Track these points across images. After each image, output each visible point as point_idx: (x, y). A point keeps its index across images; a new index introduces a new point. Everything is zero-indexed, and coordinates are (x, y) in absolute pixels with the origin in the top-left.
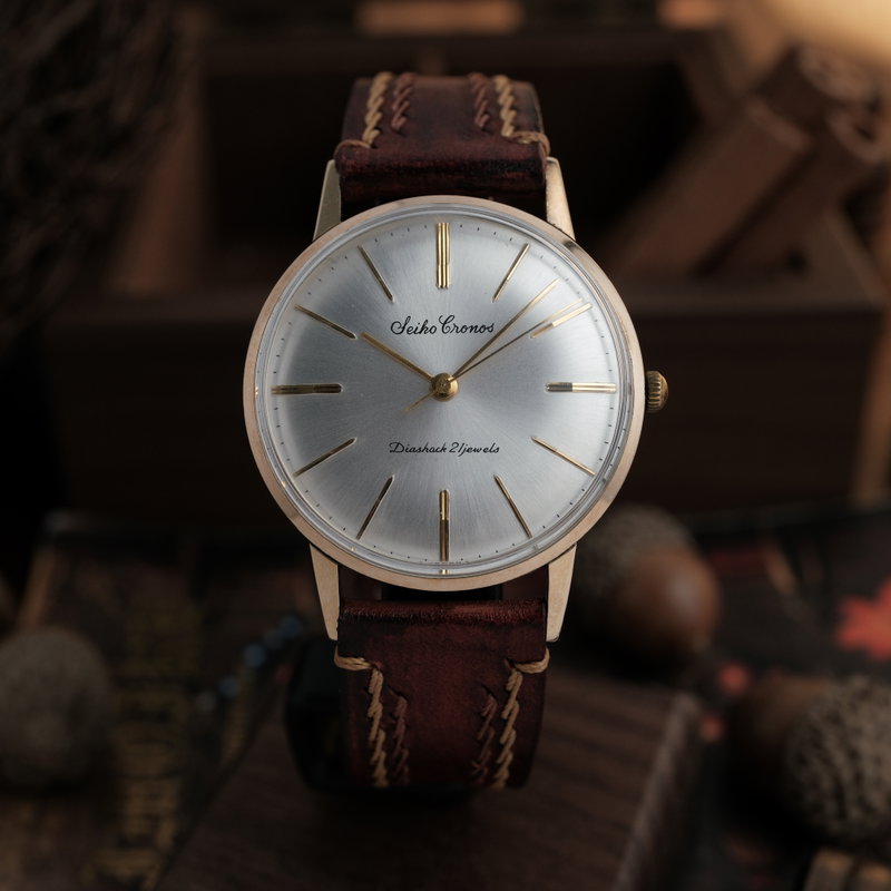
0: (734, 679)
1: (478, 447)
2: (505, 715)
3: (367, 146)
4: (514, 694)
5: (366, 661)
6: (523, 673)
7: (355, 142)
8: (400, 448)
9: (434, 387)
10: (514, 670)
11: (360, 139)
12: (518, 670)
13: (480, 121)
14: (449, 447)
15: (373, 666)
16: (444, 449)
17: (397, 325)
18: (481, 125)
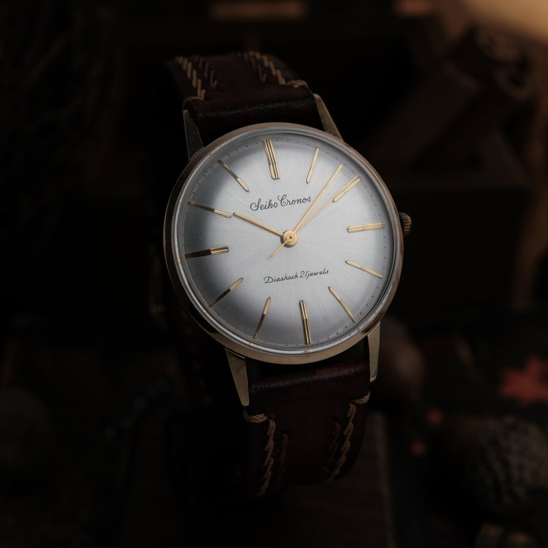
0: (435, 417)
1: (316, 272)
2: (345, 433)
3: (202, 99)
4: (351, 419)
5: (265, 416)
6: (356, 405)
7: (194, 98)
8: (270, 280)
9: (282, 241)
10: (350, 404)
11: (196, 95)
12: (353, 404)
13: (263, 78)
14: (299, 275)
15: (269, 418)
16: (296, 276)
17: (254, 205)
18: (264, 80)
